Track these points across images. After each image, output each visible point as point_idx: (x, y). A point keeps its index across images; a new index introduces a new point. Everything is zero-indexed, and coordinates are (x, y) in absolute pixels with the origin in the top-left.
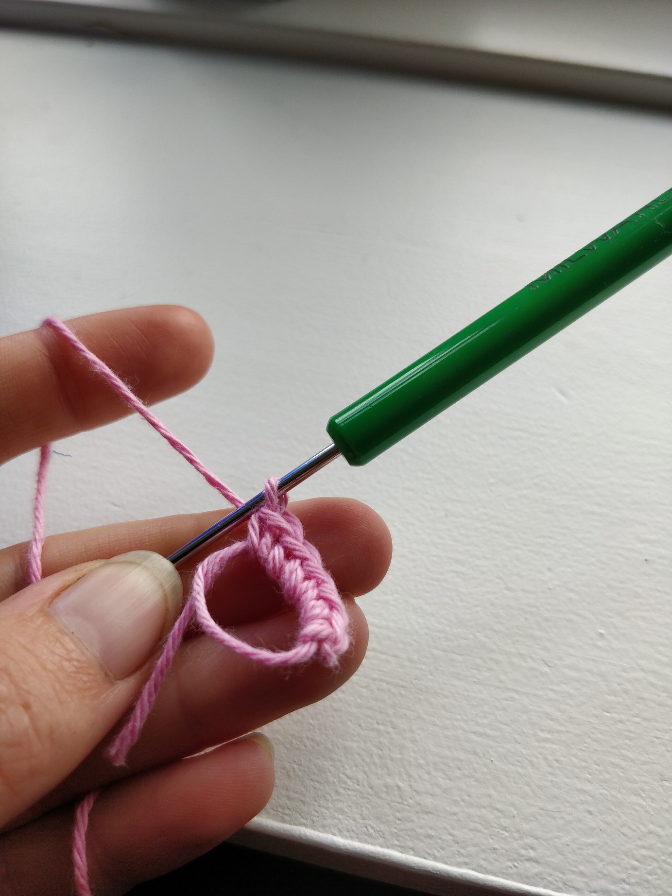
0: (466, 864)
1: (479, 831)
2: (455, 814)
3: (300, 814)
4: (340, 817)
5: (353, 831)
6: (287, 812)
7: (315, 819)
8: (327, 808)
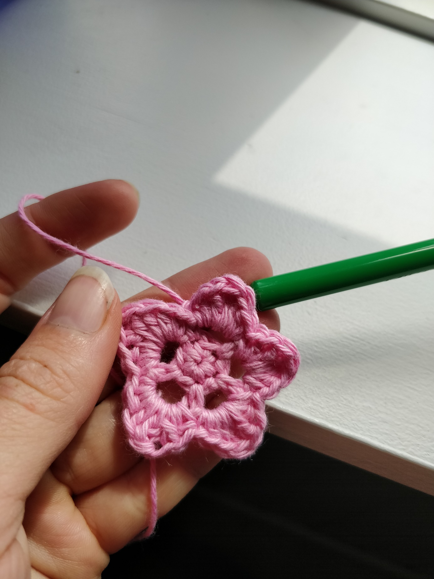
0: (404, 449)
1: (410, 435)
2: (398, 425)
3: (319, 412)
4: (340, 417)
5: (347, 425)
6: (313, 410)
7: (327, 416)
8: (334, 412)
